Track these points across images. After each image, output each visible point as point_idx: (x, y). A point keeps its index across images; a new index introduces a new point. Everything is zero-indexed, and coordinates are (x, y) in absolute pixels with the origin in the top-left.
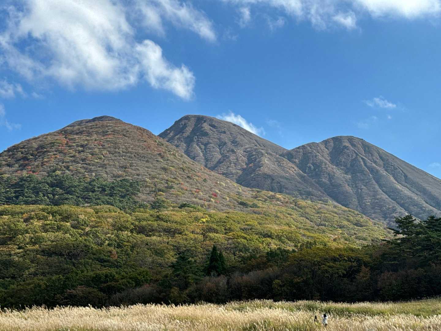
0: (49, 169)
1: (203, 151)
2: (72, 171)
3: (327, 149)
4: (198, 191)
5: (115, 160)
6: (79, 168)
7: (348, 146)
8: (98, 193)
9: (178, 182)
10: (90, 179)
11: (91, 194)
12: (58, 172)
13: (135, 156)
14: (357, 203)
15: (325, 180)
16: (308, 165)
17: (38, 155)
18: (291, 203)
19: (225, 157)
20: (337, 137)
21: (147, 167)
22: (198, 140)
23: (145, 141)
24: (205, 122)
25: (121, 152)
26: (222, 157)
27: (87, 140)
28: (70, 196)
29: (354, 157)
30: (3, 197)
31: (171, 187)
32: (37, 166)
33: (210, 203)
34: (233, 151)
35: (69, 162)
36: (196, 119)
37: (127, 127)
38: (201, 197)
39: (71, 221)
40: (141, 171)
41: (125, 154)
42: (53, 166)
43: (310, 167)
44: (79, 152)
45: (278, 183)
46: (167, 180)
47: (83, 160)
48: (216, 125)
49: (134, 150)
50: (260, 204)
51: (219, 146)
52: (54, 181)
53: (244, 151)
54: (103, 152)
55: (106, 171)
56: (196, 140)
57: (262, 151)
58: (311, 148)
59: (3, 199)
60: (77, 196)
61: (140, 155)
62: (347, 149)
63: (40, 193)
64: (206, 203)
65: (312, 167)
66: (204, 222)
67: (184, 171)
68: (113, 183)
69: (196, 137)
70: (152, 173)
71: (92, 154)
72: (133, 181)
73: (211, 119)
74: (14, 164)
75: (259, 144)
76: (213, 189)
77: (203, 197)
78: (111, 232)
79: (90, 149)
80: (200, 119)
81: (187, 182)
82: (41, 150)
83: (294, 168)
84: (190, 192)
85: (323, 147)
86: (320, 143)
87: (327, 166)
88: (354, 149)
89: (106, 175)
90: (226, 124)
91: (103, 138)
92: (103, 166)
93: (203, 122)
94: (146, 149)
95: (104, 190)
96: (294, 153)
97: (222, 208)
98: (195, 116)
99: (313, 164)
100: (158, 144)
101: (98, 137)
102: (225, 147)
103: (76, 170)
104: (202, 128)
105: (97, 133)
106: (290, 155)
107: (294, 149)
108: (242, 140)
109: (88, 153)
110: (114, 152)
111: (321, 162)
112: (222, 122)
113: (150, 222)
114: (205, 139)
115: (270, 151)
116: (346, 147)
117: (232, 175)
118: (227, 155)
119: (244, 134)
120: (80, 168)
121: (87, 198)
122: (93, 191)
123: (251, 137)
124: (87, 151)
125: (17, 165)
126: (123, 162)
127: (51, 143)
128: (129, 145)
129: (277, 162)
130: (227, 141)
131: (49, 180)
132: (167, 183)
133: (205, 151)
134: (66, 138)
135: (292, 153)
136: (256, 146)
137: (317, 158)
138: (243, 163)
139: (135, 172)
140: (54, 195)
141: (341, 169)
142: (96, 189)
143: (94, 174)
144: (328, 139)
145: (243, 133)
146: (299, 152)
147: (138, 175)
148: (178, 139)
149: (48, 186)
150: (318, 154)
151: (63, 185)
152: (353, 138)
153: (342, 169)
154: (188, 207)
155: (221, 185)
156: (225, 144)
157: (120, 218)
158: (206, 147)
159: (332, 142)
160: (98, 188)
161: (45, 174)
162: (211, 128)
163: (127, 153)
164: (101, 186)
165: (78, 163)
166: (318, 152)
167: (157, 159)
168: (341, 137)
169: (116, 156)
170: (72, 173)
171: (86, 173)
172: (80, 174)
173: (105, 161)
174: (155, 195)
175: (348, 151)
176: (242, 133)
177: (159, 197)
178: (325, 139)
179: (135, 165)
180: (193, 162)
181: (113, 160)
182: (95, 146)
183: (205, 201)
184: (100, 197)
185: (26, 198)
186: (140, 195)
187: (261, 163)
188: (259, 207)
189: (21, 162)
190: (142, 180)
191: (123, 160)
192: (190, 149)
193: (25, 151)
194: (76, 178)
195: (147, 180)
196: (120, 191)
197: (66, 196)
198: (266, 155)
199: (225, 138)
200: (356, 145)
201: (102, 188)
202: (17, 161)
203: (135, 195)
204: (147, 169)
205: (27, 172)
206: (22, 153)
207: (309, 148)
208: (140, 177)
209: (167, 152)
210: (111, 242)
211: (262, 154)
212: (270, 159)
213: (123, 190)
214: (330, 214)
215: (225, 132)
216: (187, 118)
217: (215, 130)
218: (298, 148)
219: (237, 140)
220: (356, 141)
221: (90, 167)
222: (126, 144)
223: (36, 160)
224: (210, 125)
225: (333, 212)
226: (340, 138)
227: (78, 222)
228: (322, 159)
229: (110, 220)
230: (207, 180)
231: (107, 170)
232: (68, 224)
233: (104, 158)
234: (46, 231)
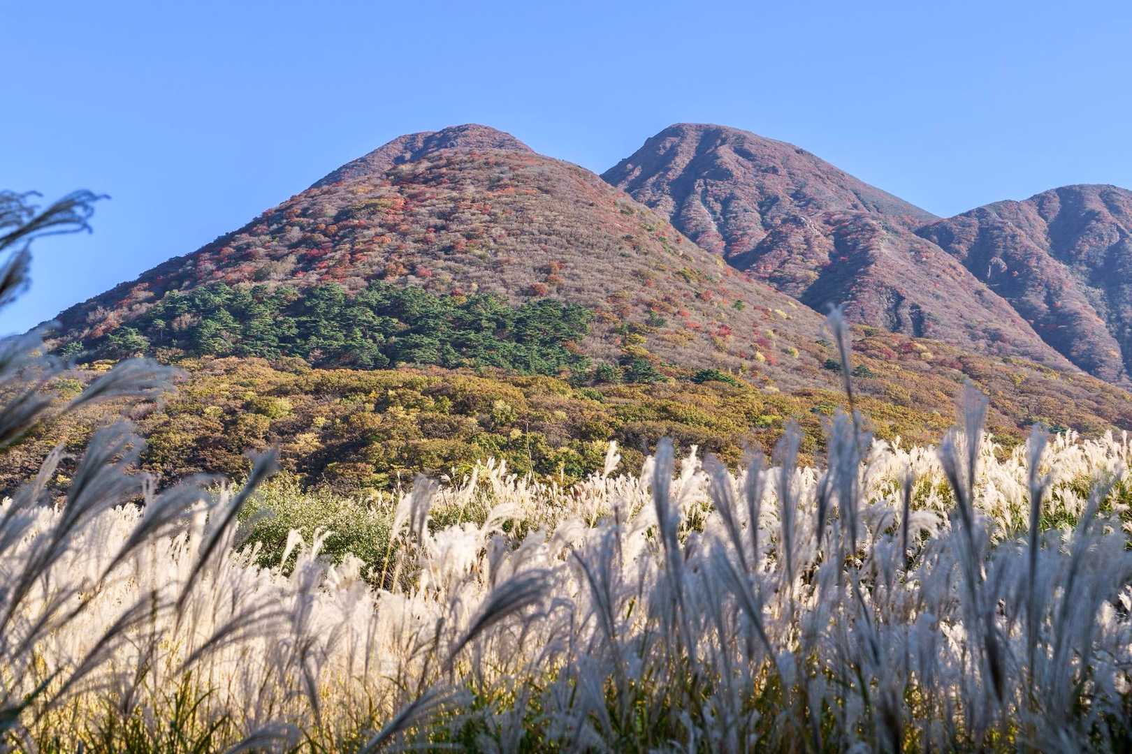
0: (368, 271)
1: (719, 219)
2: (423, 277)
3: (1043, 217)
4: (724, 331)
5: (522, 251)
6: (440, 271)
7: (1099, 213)
8: (489, 333)
9: (676, 310)
10: (468, 297)
11: (472, 335)
12: (390, 280)
13: (568, 242)
14: (1120, 363)
15: (1036, 300)
16: (994, 260)
17: (341, 233)
18: (952, 366)
19: (776, 239)
20: (1071, 187)
21: (599, 271)
22: (707, 190)
23: (592, 205)
24: (724, 142)
25: (536, 232)
26: (768, 236)
27: (452, 199)
28: (426, 340)
29: (1114, 241)
30: (272, 337)
31: (661, 323)
32: (340, 262)
33: (754, 363)
34: (797, 222)
35: (413, 254)
36: (701, 133)
37: (546, 169)
38: (732, 349)
39: (478, 414)
40: (587, 282)
41: (545, 237)
42: (378, 264)
43: (997, 266)
44: (437, 229)
45: (914, 306)
46: (650, 305)
47: (447, 250)
48: (753, 151)
49: (564, 228)
50: (874, 366)
51: (761, 205)
52: (386, 302)
53: (827, 222)
54: (493, 231)
55: (503, 280)
56: (699, 190)
57: (874, 222)
58: (1000, 215)
59: (273, 341)
60: (440, 340)
61: (581, 240)
62: (1098, 221)
63: (357, 330)
64: (747, 364)
65: (1004, 266)
66: (768, 425)
67: (688, 282)
68: (522, 310)
69: (702, 181)
70: (614, 285)
71: (469, 237)
72: (568, 305)
73: (740, 137)
74: (287, 255)
75: (862, 201)
76: (760, 329)
77: (736, 347)
78: (566, 442)
79: (462, 222)
80: (711, 137)
81: (696, 310)
82: (345, 223)
83: (955, 268)
84: (705, 336)
85: (1033, 213)
86: (1026, 201)
87: (1044, 262)
88: (1115, 221)
89: (502, 290)
90: (778, 147)
91: (491, 194)
92: (497, 266)
93: (719, 141)
94: (595, 226)
95: (501, 326)
96: (956, 229)
97: (784, 377)
98: (699, 127)
99: (1006, 257)
100: (622, 212)
101: (478, 192)
102: (774, 208)
103: (433, 276)
104: (718, 158)
105: (475, 181)
106: (942, 234)
107: (956, 217)
108: (820, 192)
109: (458, 234)
110: (519, 232)
111: (1028, 254)
112: (768, 144)
113: (650, 423)
114: (723, 188)
115: (892, 223)
116: (1093, 215)
117: (794, 284)
118: (780, 232)
119: (824, 176)
120: (442, 268)
121: (467, 346)
122: (478, 330)
123: (842, 183)
124: (454, 227)
125: (292, 258)
126: (541, 258)
127: (367, 206)
128: (554, 213)
129: (913, 253)
130: (781, 194)
131: (374, 297)
132: (650, 312)
133: (725, 218)
134: (401, 192)
135: (951, 228)
136: (855, 207)
137: (1018, 241)
138: (824, 252)
139: (570, 282)
140: (387, 336)
141: (1079, 271)
142: (485, 323)
143: (475, 286)
144: (1047, 192)
145: (823, 172)
146: (970, 226)
147: (579, 290)
148: (654, 184)
149: (371, 313)
150: (1019, 231)
151: (407, 311)
152: (1113, 190)
153: (1083, 273)
154: (717, 379)
155: (776, 315)
156: (775, 200)
157: (581, 411)
158: (728, 207)
159: (1057, 199)
160: (489, 320)
161: (361, 282)
162: (741, 158)
163: (550, 234)
164: (495, 317)
165: (436, 257)
166: (1021, 228)
167: (622, 251)
168: (1081, 187)
169: (524, 243)
170: (423, 283)
171: (457, 284)
172: (443, 284)
173: (500, 254)
174: (623, 341)
175: (1100, 225)
176: (819, 173)
177: (632, 347)
178: (1040, 190)
179: (572, 265)
180: (706, 256)
181: (519, 252)
182: (473, 214)
183: (742, 357)
184: (495, 343)
185: (324, 339)
186: (586, 339)
187: (871, 252)
188: (872, 375)
189: (302, 250)
190: (591, 303)
191: (542, 252)
192: (684, 212)
193: (309, 224)
194: (433, 295)
195: (602, 303)
196: (540, 330)
197: (416, 338)
198: (884, 232)
199: (777, 185)
200: (1123, 209)
201: (496, 321)
202: (293, 246)
203: (575, 340)
204: (599, 276)
205: (318, 277)
206: (302, 228)
207: (994, 215)
208: (585, 296)
209: (645, 231)
210: (570, 466)
211: (873, 230)
212: (893, 243)
213: (548, 327)
214: (1052, 396)
215: (775, 171)
216: (676, 131)
217: (750, 165)
218: (968, 214)
219: (807, 191)
220: (1121, 198)
221: (466, 268)
222: (547, 213)
223: (334, 247)
224: (736, 151)
225: (1059, 390)
226: (1078, 189)
227: (493, 418)
228: (1029, 243)
229: (561, 414)
230: (743, 304)
231: (505, 277)
232: (473, 420)
233: (496, 246)
234: (428, 435)
